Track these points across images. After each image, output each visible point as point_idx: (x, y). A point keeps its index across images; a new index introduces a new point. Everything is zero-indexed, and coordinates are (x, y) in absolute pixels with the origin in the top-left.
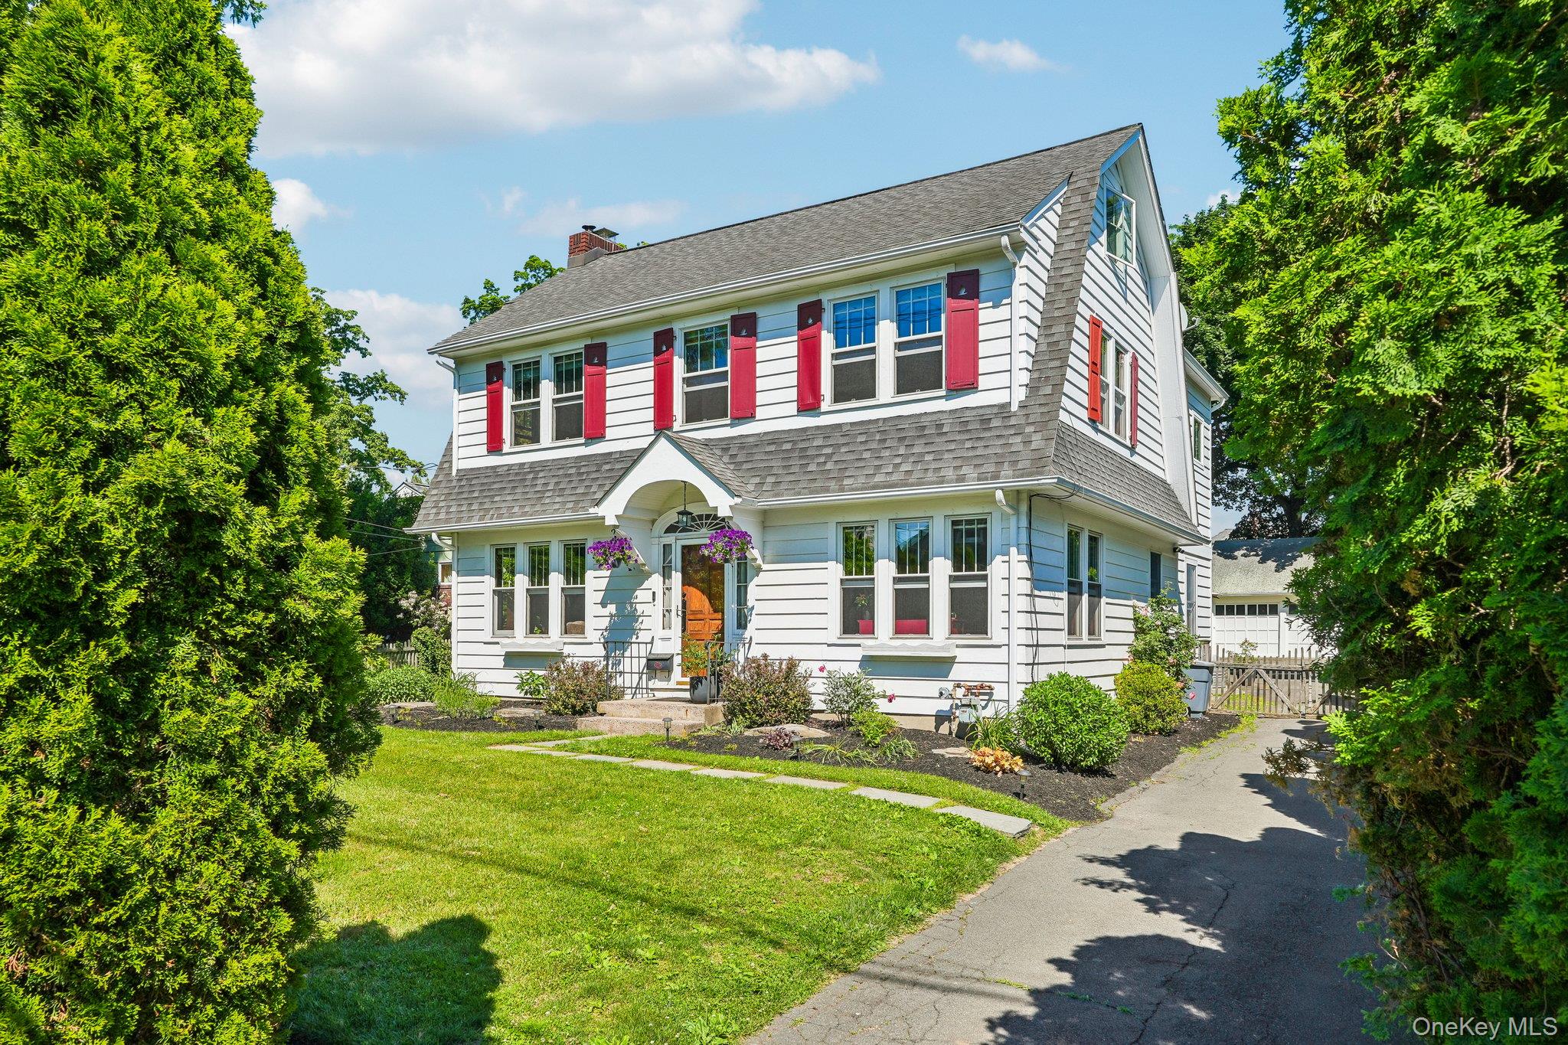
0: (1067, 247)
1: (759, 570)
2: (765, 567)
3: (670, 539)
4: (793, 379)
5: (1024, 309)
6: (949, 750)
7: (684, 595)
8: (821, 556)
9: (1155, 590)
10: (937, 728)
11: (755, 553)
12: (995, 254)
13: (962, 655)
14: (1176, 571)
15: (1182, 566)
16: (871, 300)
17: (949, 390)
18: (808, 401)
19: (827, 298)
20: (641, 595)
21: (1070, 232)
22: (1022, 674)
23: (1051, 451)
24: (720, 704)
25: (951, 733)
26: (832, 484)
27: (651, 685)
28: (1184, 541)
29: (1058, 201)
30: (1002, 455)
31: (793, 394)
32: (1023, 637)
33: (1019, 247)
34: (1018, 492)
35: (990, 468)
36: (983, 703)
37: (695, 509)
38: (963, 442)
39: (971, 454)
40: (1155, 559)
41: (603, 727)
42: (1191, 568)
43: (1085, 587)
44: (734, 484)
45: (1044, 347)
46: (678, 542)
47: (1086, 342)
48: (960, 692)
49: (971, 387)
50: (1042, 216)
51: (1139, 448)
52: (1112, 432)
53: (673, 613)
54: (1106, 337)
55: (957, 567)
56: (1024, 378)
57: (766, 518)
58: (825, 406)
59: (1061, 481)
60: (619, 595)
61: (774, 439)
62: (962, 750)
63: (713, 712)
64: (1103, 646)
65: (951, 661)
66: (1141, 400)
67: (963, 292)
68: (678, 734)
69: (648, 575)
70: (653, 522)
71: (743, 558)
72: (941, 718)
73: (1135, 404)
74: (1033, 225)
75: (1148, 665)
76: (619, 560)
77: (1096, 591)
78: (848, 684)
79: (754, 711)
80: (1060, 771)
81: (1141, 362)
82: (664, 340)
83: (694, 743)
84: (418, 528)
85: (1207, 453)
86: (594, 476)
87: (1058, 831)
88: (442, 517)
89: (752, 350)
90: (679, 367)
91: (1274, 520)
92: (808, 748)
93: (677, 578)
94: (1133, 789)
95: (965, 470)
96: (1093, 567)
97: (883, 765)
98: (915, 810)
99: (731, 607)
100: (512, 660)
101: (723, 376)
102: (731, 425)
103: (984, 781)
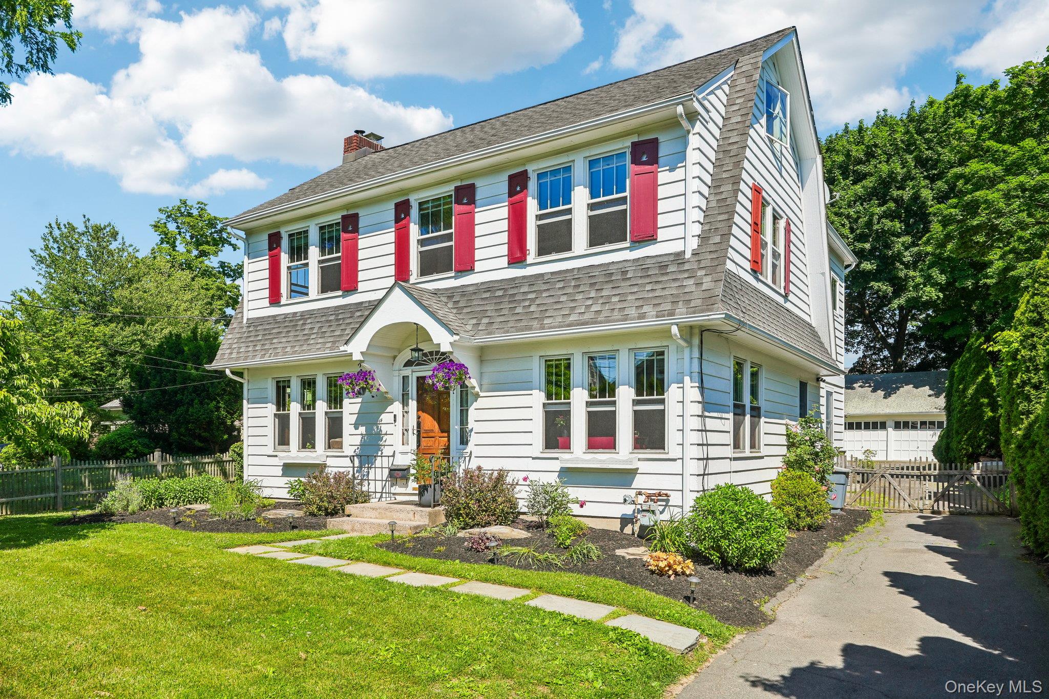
0: (733, 120)
1: (477, 396)
2: (482, 394)
3: (407, 371)
4: (504, 237)
5: (697, 171)
6: (632, 550)
7: (419, 417)
8: (524, 385)
9: (803, 413)
10: (622, 529)
11: (473, 382)
12: (672, 124)
13: (643, 467)
14: (819, 396)
15: (823, 393)
16: (568, 169)
17: (633, 242)
18: (517, 256)
19: (532, 169)
20: (385, 418)
21: (736, 108)
22: (694, 484)
23: (719, 292)
24: (443, 507)
25: (633, 534)
26: (535, 324)
27: (393, 490)
28: (826, 372)
29: (725, 82)
30: (677, 296)
31: (504, 250)
32: (697, 452)
33: (692, 116)
34: (691, 327)
35: (668, 307)
36: (661, 508)
37: (426, 348)
38: (644, 285)
39: (651, 295)
40: (803, 386)
41: (346, 527)
42: (829, 394)
43: (748, 409)
44: (454, 325)
45: (713, 204)
46: (412, 374)
47: (748, 205)
48: (641, 499)
49: (650, 237)
50: (712, 92)
51: (791, 297)
52: (769, 282)
53: (410, 432)
54: (765, 204)
55: (639, 392)
56: (697, 229)
57: (483, 354)
58: (530, 259)
59: (728, 317)
60: (369, 418)
61: (489, 287)
62: (642, 549)
63: (436, 515)
64: (762, 457)
65: (633, 472)
66: (792, 258)
67: (644, 159)
68: (404, 533)
69: (390, 402)
70: (395, 357)
71: (463, 386)
72: (625, 521)
73: (788, 262)
74: (704, 98)
75: (799, 473)
76: (364, 389)
77: (756, 412)
78: (546, 492)
79: (467, 515)
80: (727, 571)
81: (793, 227)
82: (402, 209)
83: (411, 545)
84: (216, 365)
85: (841, 305)
86: (348, 321)
87: (726, 640)
88: (234, 355)
89: (471, 214)
90: (414, 231)
91: (881, 360)
92: (506, 551)
93: (413, 405)
94: (792, 587)
95: (646, 309)
96: (754, 392)
97: (569, 567)
98: (587, 623)
99: (455, 427)
100: (289, 469)
101: (448, 237)
102: (455, 277)
103: (658, 583)
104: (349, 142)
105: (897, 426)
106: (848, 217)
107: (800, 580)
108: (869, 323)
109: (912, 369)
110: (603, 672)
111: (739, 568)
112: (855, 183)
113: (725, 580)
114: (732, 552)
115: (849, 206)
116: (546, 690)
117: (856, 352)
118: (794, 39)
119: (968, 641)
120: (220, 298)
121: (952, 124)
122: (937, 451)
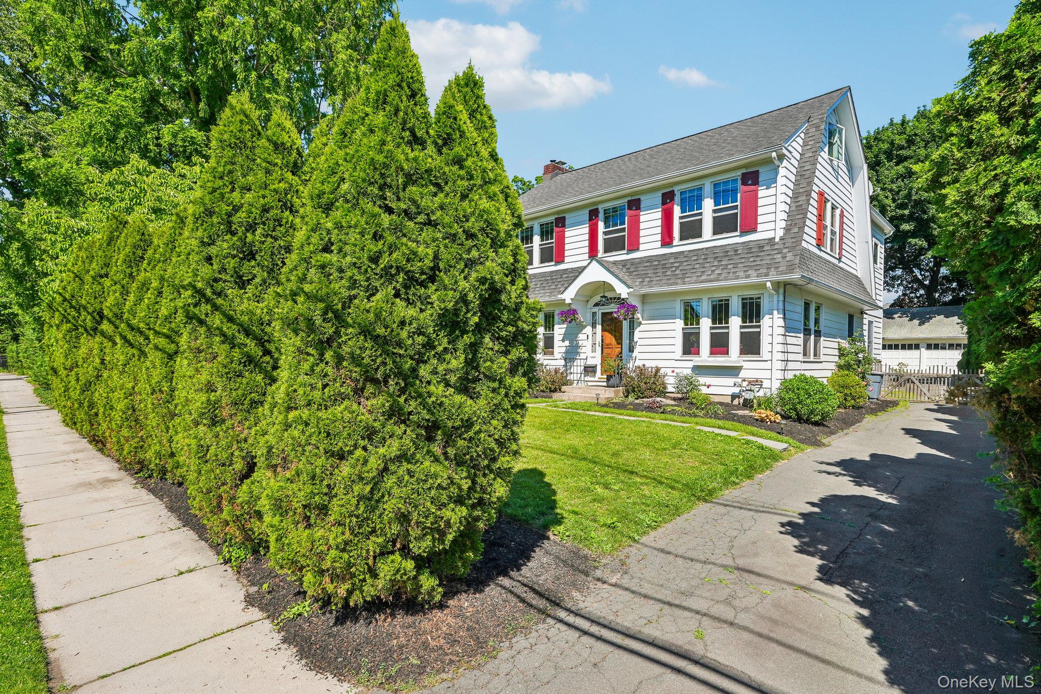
0: (807, 154)
1: (640, 324)
2: (643, 322)
3: (596, 309)
4: (659, 230)
5: (784, 189)
6: (741, 411)
7: (602, 336)
8: (670, 317)
9: (850, 334)
10: (732, 401)
11: (638, 315)
12: (768, 161)
13: (746, 365)
14: (862, 324)
15: (866, 321)
16: (700, 189)
17: (741, 232)
18: (667, 239)
19: (677, 189)
20: (581, 336)
22: (780, 375)
23: (797, 261)
24: (622, 388)
25: (740, 404)
26: (679, 281)
27: (586, 379)
28: (867, 308)
29: (802, 132)
30: (770, 264)
31: (659, 237)
32: (781, 356)
33: (781, 157)
34: (779, 282)
35: (765, 271)
36: (758, 389)
37: (611, 295)
38: (749, 258)
39: (753, 264)
40: (851, 317)
41: (564, 398)
42: (870, 323)
43: (813, 331)
44: (629, 282)
45: (793, 208)
46: (600, 311)
47: (816, 204)
48: (745, 384)
49: (754, 230)
50: (794, 140)
51: (843, 259)
52: (828, 250)
53: (597, 345)
54: (826, 202)
55: (744, 321)
56: (783, 224)
57: (644, 298)
58: (675, 242)
59: (802, 276)
60: (572, 336)
61: (649, 259)
62: (747, 411)
63: (618, 391)
64: (821, 362)
65: (740, 368)
66: (845, 233)
67: (750, 182)
68: (602, 401)
69: (585, 327)
70: (588, 301)
71: (632, 318)
72: (734, 397)
73: (841, 236)
74: (789, 145)
75: (847, 372)
76: (572, 320)
77: (818, 334)
78: (688, 379)
79: (639, 391)
81: (845, 213)
82: (594, 213)
85: (881, 261)
86: (559, 280)
89: (638, 216)
90: (601, 225)
91: (918, 298)
92: (669, 409)
93: (599, 328)
94: (840, 434)
95: (750, 272)
96: (817, 321)
97: (707, 417)
98: (729, 436)
99: (626, 342)
101: (623, 230)
102: (627, 254)
103: (761, 426)
104: (547, 167)
105: (929, 347)
107: (846, 431)
108: (908, 268)
109: (943, 305)
110: (742, 453)
111: (807, 421)
113: (800, 428)
114: (804, 411)
117: (896, 292)
118: (849, 93)
122: (960, 364)
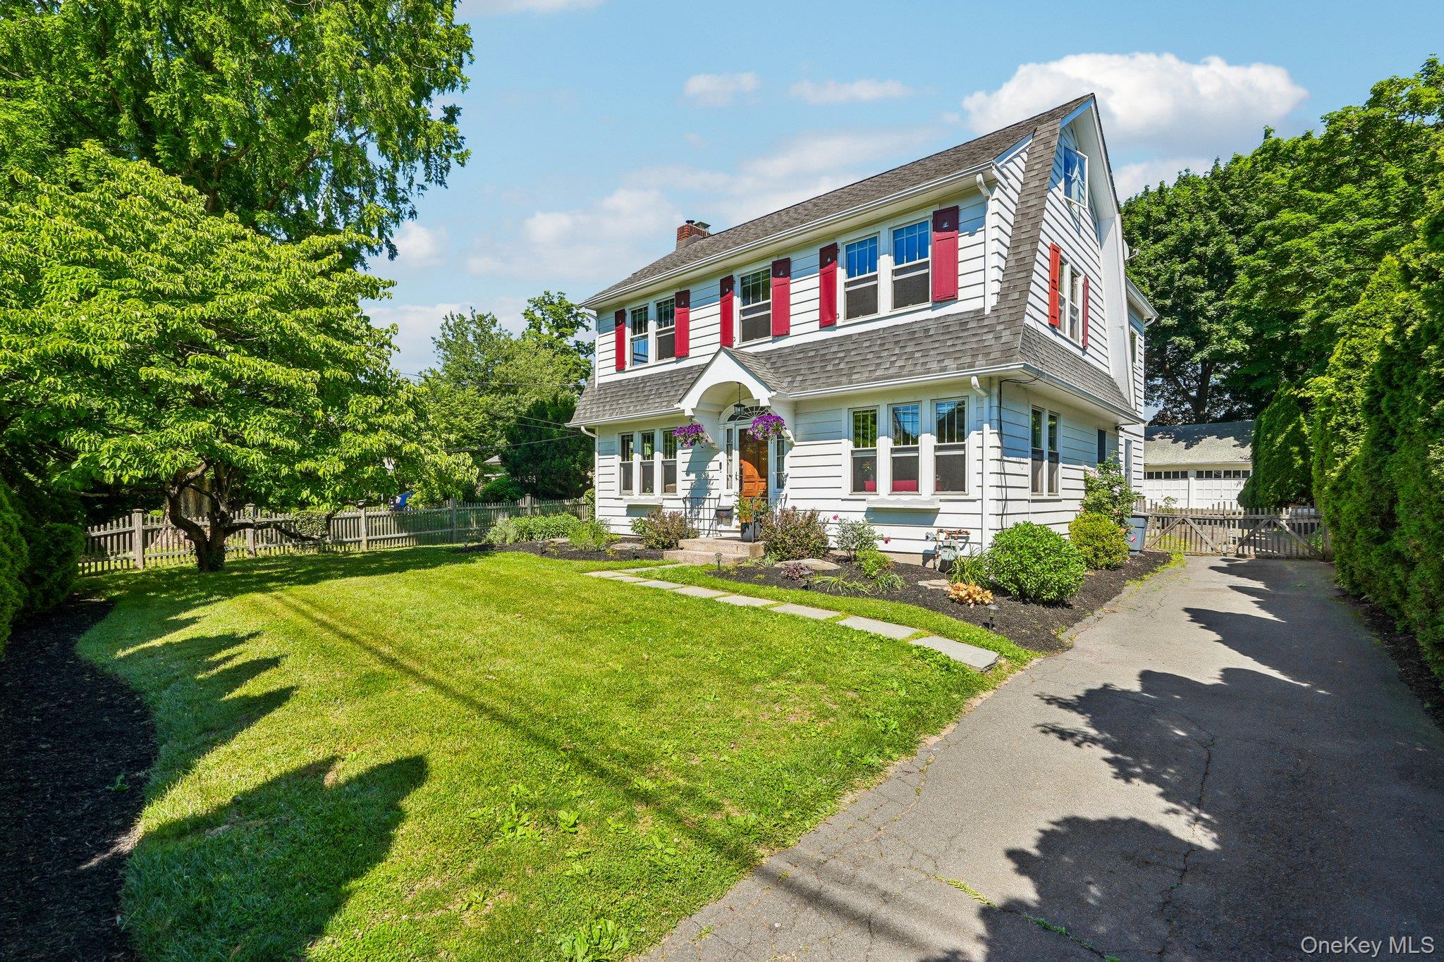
0: (1031, 185)
1: (792, 445)
2: (796, 444)
3: (731, 425)
4: (816, 304)
5: (996, 233)
6: (933, 582)
7: (741, 465)
8: (835, 435)
9: (1101, 458)
10: (924, 564)
11: (788, 433)
12: (973, 191)
13: (944, 507)
14: (1117, 445)
15: (1122, 441)
16: (874, 240)
17: (934, 302)
18: (828, 320)
19: (841, 242)
20: (713, 465)
21: (1035, 173)
22: (994, 522)
23: (1018, 343)
24: (761, 543)
25: (935, 568)
26: (844, 379)
27: (719, 528)
28: (1124, 421)
29: (1024, 150)
30: (977, 349)
31: (816, 315)
32: (996, 493)
33: (991, 184)
34: (990, 378)
35: (969, 360)
36: (961, 545)
37: (748, 404)
38: (945, 341)
39: (951, 350)
40: (1102, 434)
41: (680, 558)
42: (1128, 442)
43: (1046, 455)
44: (772, 383)
45: (1012, 263)
46: (736, 427)
47: (1047, 264)
48: (942, 536)
49: (953, 298)
50: (1011, 160)
51: (1089, 350)
52: (1067, 335)
53: (734, 477)
54: (1063, 262)
55: (941, 439)
56: (996, 287)
57: (797, 407)
58: (839, 322)
59: (1026, 367)
60: (698, 466)
61: (803, 349)
62: (944, 582)
63: (757, 548)
64: (1060, 500)
65: (935, 512)
66: (1091, 313)
67: (946, 226)
68: (728, 564)
69: (717, 452)
70: (720, 413)
71: (780, 436)
72: (927, 556)
73: (1086, 316)
74: (1003, 166)
75: (1097, 515)
76: (695, 440)
77: (1054, 458)
78: (853, 529)
79: (784, 549)
80: (1025, 603)
81: (1091, 283)
82: (727, 284)
83: (735, 573)
84: (572, 424)
85: (1140, 357)
86: (681, 383)
87: (1024, 662)
88: (588, 415)
89: (787, 285)
90: (737, 302)
91: (1183, 413)
92: (818, 580)
93: (736, 454)
94: (1090, 619)
95: (946, 363)
96: (1052, 442)
97: (875, 595)
98: (892, 641)
99: (772, 473)
100: (632, 510)
101: (767, 307)
102: (773, 341)
103: (958, 611)
104: (681, 230)
105: (1199, 475)
106: (1148, 275)
107: (1098, 613)
108: (1170, 376)
109: (1216, 420)
110: (907, 683)
111: (1037, 600)
112: (1155, 242)
113: (1022, 609)
114: (1031, 584)
115: (1150, 265)
116: (855, 695)
117: (1156, 405)
118: (1093, 106)
119: (1275, 674)
120: (576, 371)
121: (1260, 179)
122: (1242, 499)
